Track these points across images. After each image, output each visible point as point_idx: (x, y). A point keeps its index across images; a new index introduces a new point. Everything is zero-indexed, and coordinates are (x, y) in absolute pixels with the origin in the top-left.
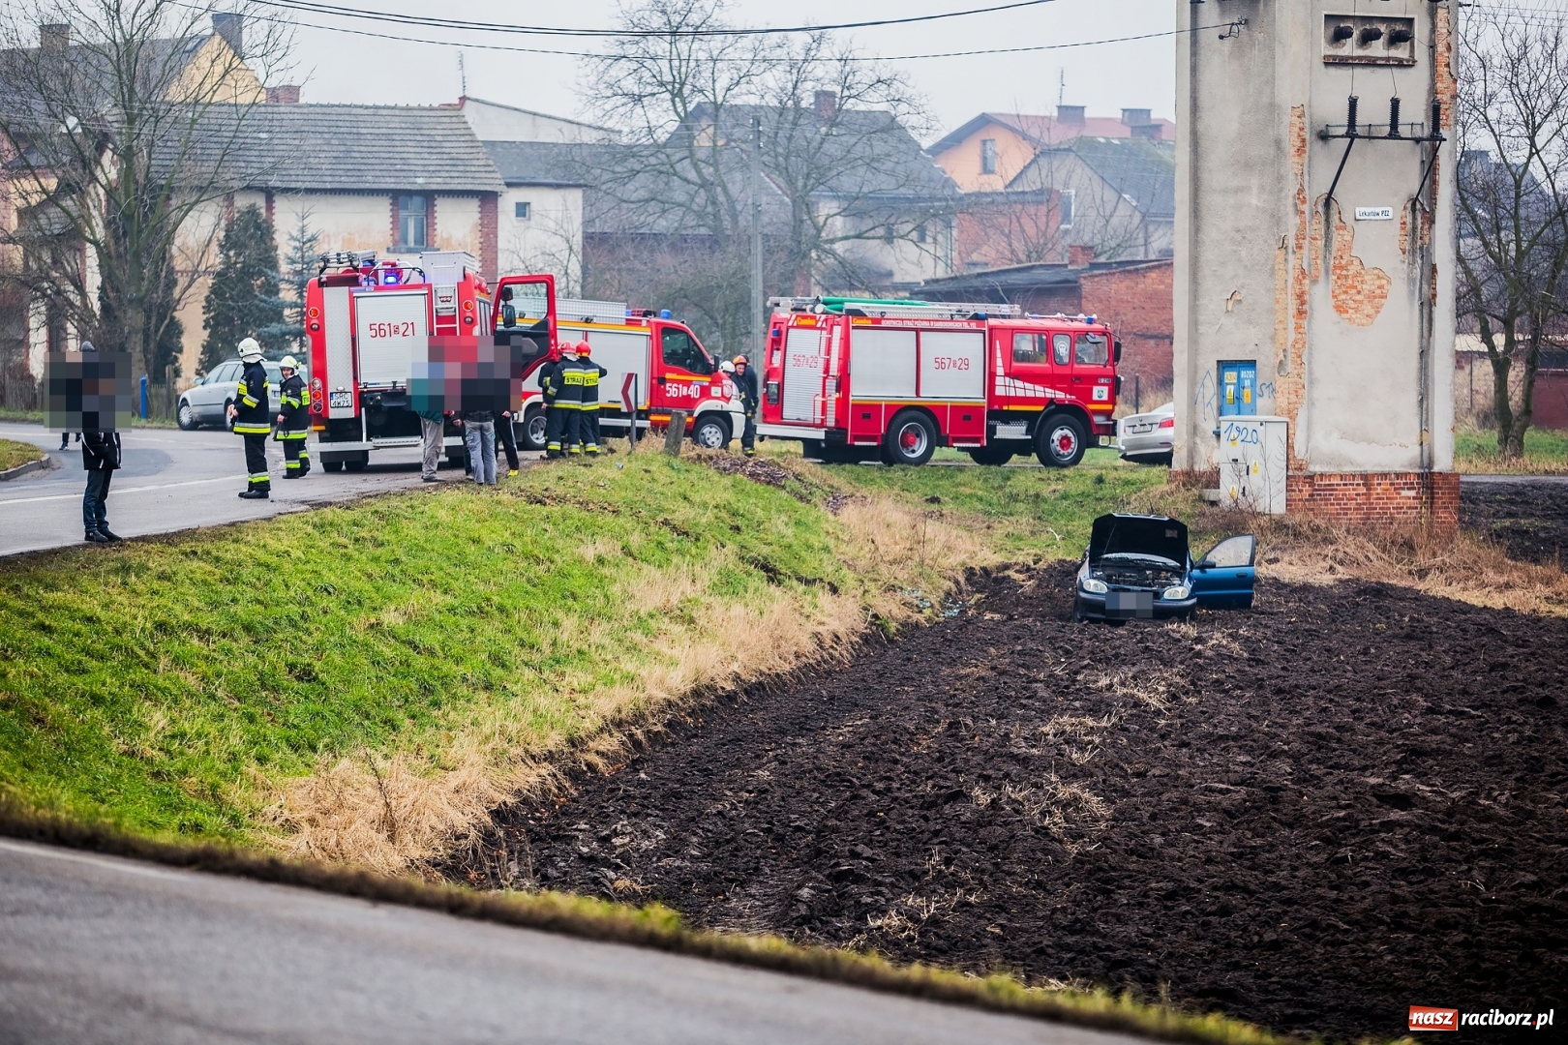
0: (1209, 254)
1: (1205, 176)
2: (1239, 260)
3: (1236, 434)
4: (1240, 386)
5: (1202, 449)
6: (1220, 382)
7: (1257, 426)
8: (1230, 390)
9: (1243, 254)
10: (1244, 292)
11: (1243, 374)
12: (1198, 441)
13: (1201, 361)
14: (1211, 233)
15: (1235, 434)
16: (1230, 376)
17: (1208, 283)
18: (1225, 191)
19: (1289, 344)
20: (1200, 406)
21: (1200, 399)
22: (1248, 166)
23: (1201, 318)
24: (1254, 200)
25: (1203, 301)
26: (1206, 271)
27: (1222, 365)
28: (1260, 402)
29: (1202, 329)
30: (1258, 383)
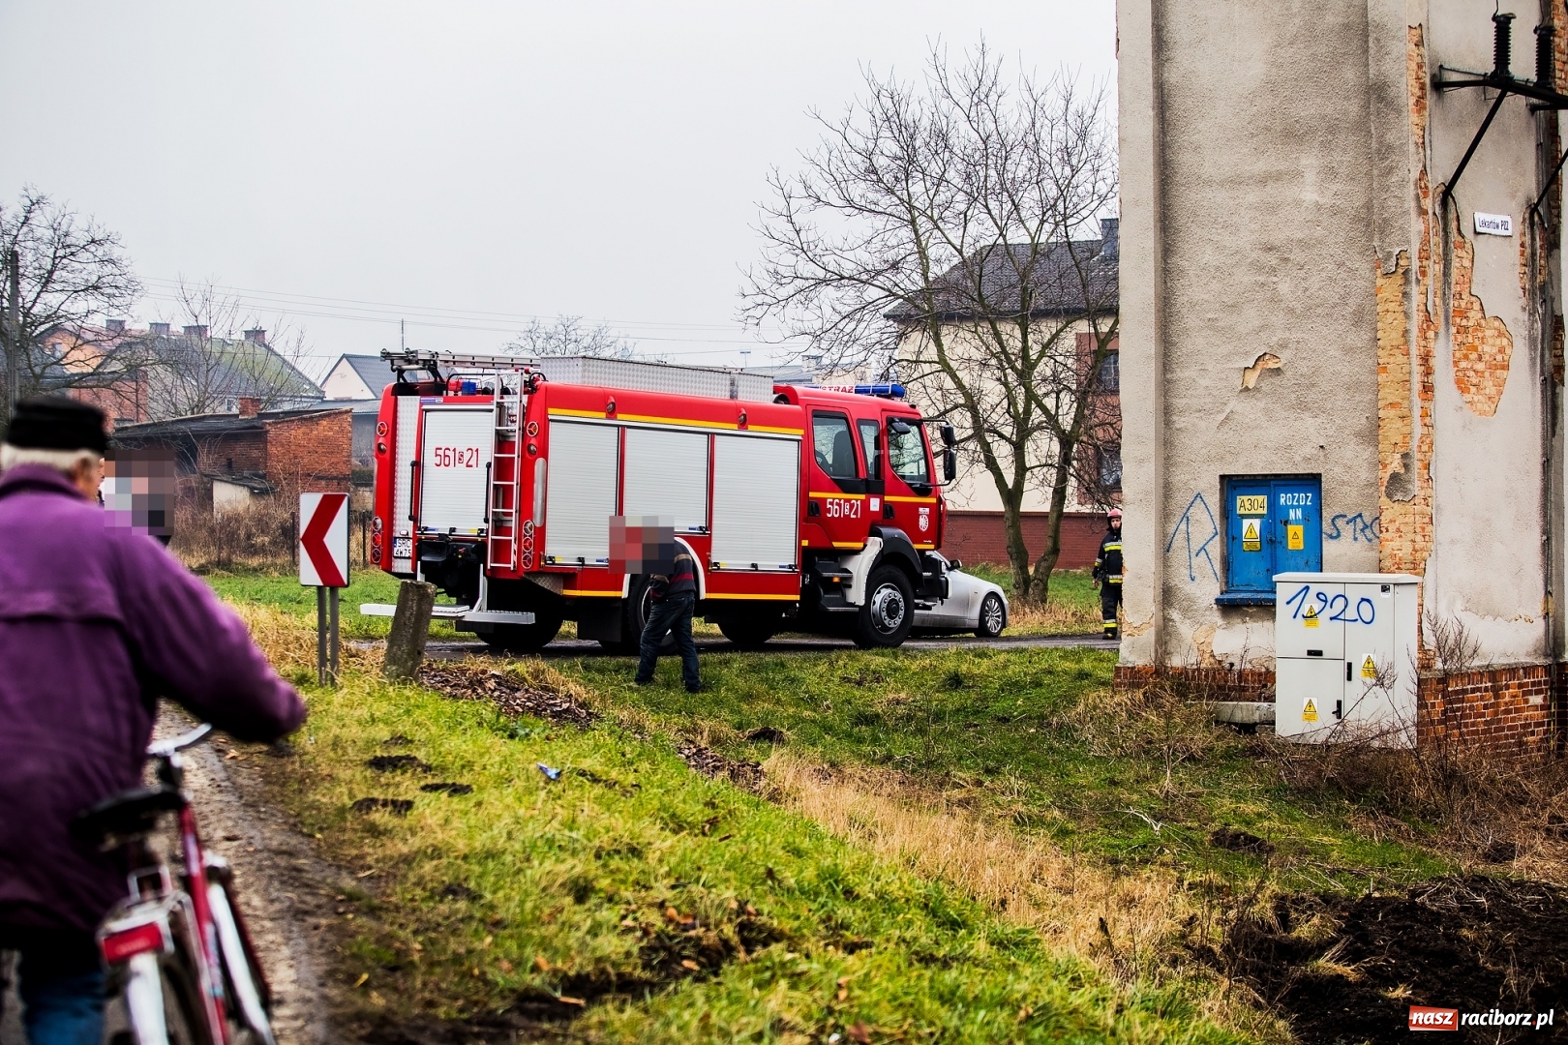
0: (1195, 292)
1: (1185, 160)
2: (1275, 300)
3: (1317, 606)
4: (1275, 522)
5: (1185, 629)
6: (1229, 516)
7: (1374, 593)
8: (1251, 529)
9: (1284, 288)
10: (1285, 356)
11: (1283, 499)
12: (1175, 615)
13: (1179, 477)
14: (1198, 254)
15: (1312, 603)
16: (1253, 504)
17: (1194, 340)
18: (1235, 182)
19: (1415, 443)
20: (1178, 555)
21: (1179, 542)
22: (1293, 135)
23: (1179, 403)
24: (1310, 193)
25: (1182, 374)
26: (1189, 320)
27: (1233, 485)
28: (1329, 548)
29: (1179, 421)
30: (1328, 515)
